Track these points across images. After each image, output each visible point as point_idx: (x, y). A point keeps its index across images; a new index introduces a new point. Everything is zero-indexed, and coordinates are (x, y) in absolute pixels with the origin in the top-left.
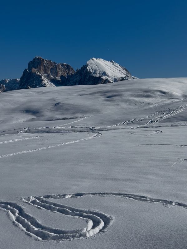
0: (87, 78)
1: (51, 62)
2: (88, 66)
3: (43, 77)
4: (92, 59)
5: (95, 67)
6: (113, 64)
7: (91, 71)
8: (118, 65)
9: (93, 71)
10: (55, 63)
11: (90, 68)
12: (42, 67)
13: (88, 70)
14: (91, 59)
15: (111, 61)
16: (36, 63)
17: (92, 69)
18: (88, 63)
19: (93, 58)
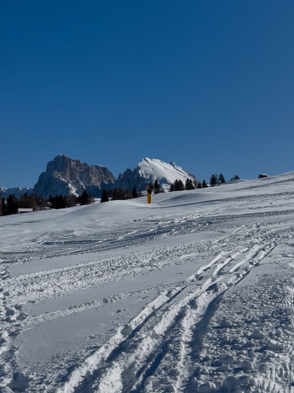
0: (140, 186)
1: (80, 164)
2: (140, 169)
3: (70, 185)
4: (145, 160)
5: (150, 171)
6: (174, 167)
7: (145, 176)
8: (180, 169)
9: (148, 177)
10: (85, 164)
11: (143, 172)
12: (68, 169)
13: (141, 176)
14: (143, 160)
15: (171, 164)
16: (60, 163)
17: (146, 175)
18: (140, 164)
19: (146, 158)
